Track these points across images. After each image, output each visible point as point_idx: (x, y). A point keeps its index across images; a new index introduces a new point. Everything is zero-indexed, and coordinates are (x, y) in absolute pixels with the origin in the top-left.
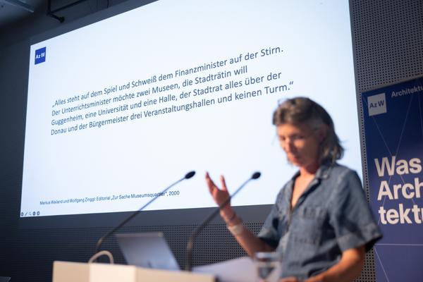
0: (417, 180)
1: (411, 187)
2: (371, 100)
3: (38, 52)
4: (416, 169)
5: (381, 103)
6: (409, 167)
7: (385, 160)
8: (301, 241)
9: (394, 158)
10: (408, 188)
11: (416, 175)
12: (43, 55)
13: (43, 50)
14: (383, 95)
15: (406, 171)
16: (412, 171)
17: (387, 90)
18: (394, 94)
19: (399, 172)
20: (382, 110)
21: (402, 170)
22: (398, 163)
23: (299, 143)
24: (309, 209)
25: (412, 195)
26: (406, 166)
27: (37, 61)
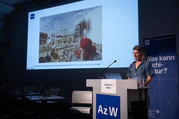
0: (156, 63)
1: (155, 65)
2: (146, 41)
3: (32, 15)
4: (156, 60)
5: (148, 42)
6: (155, 59)
7: (149, 57)
8: (139, 75)
9: (151, 57)
10: (154, 65)
11: (156, 62)
12: (33, 16)
13: (34, 15)
14: (149, 40)
15: (154, 60)
16: (155, 60)
17: (150, 39)
18: (152, 40)
19: (152, 61)
20: (149, 44)
21: (153, 60)
22: (152, 58)
23: (137, 55)
24: (141, 68)
25: (155, 66)
26: (154, 59)
27: (31, 18)
